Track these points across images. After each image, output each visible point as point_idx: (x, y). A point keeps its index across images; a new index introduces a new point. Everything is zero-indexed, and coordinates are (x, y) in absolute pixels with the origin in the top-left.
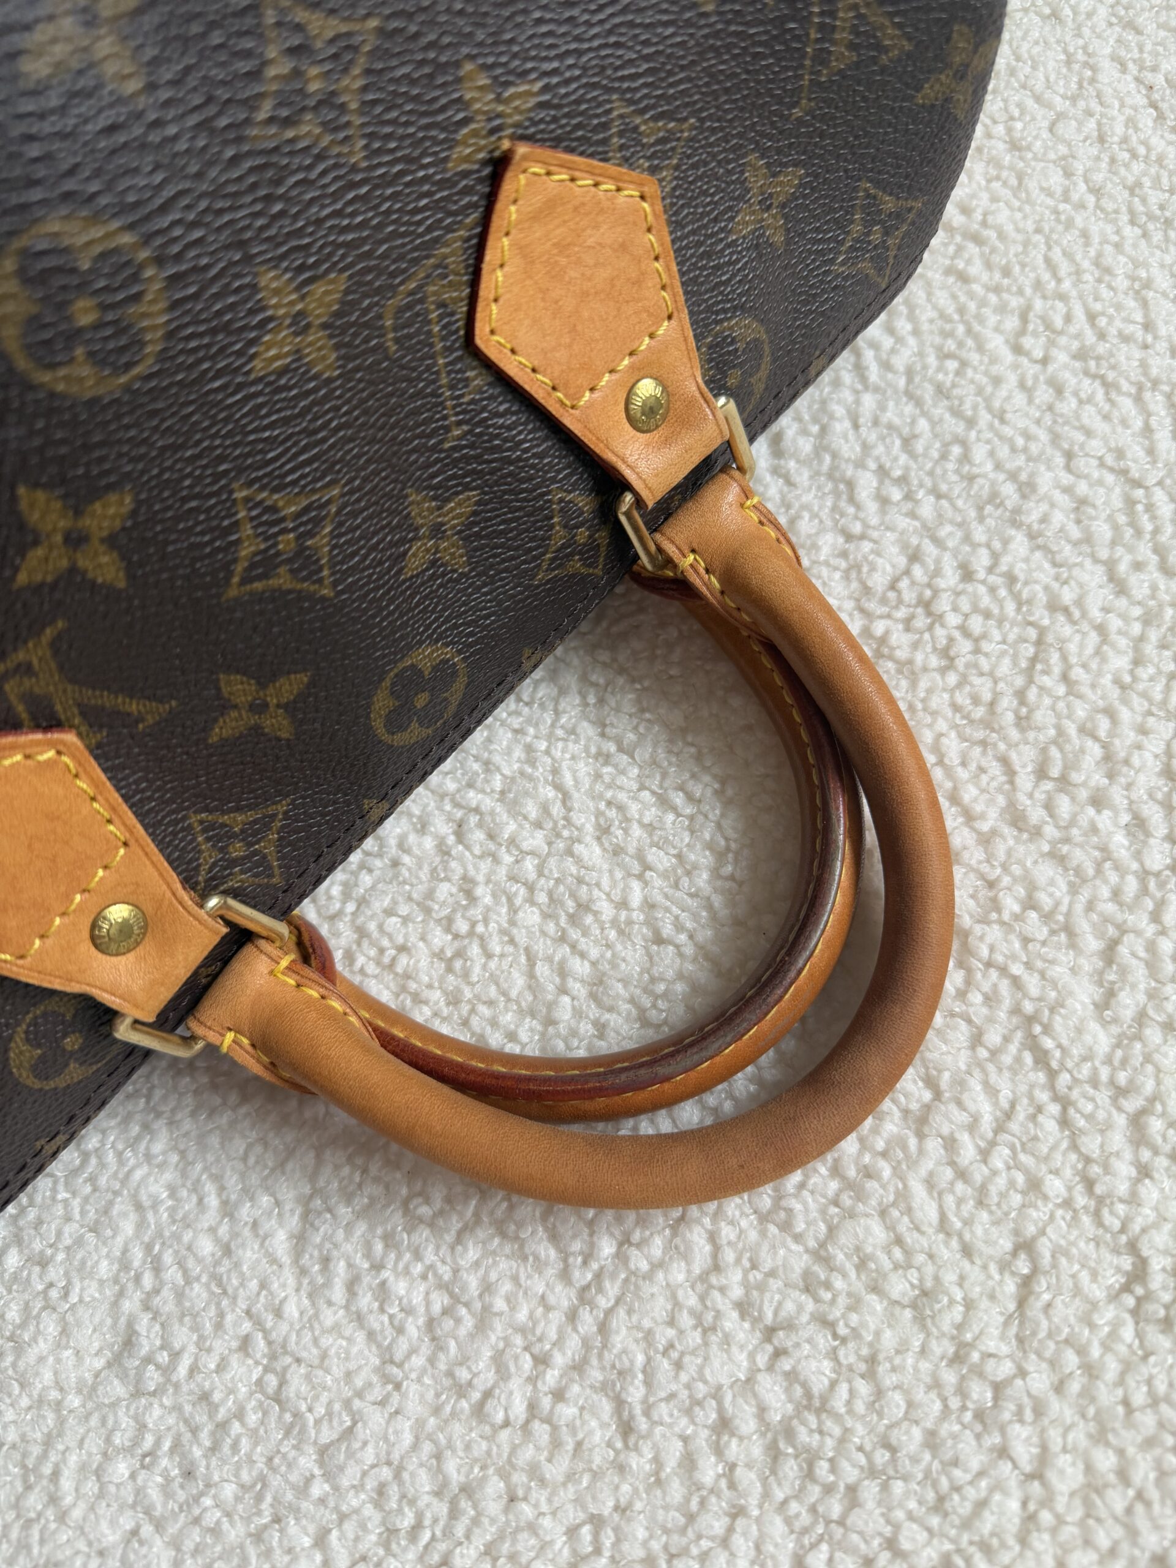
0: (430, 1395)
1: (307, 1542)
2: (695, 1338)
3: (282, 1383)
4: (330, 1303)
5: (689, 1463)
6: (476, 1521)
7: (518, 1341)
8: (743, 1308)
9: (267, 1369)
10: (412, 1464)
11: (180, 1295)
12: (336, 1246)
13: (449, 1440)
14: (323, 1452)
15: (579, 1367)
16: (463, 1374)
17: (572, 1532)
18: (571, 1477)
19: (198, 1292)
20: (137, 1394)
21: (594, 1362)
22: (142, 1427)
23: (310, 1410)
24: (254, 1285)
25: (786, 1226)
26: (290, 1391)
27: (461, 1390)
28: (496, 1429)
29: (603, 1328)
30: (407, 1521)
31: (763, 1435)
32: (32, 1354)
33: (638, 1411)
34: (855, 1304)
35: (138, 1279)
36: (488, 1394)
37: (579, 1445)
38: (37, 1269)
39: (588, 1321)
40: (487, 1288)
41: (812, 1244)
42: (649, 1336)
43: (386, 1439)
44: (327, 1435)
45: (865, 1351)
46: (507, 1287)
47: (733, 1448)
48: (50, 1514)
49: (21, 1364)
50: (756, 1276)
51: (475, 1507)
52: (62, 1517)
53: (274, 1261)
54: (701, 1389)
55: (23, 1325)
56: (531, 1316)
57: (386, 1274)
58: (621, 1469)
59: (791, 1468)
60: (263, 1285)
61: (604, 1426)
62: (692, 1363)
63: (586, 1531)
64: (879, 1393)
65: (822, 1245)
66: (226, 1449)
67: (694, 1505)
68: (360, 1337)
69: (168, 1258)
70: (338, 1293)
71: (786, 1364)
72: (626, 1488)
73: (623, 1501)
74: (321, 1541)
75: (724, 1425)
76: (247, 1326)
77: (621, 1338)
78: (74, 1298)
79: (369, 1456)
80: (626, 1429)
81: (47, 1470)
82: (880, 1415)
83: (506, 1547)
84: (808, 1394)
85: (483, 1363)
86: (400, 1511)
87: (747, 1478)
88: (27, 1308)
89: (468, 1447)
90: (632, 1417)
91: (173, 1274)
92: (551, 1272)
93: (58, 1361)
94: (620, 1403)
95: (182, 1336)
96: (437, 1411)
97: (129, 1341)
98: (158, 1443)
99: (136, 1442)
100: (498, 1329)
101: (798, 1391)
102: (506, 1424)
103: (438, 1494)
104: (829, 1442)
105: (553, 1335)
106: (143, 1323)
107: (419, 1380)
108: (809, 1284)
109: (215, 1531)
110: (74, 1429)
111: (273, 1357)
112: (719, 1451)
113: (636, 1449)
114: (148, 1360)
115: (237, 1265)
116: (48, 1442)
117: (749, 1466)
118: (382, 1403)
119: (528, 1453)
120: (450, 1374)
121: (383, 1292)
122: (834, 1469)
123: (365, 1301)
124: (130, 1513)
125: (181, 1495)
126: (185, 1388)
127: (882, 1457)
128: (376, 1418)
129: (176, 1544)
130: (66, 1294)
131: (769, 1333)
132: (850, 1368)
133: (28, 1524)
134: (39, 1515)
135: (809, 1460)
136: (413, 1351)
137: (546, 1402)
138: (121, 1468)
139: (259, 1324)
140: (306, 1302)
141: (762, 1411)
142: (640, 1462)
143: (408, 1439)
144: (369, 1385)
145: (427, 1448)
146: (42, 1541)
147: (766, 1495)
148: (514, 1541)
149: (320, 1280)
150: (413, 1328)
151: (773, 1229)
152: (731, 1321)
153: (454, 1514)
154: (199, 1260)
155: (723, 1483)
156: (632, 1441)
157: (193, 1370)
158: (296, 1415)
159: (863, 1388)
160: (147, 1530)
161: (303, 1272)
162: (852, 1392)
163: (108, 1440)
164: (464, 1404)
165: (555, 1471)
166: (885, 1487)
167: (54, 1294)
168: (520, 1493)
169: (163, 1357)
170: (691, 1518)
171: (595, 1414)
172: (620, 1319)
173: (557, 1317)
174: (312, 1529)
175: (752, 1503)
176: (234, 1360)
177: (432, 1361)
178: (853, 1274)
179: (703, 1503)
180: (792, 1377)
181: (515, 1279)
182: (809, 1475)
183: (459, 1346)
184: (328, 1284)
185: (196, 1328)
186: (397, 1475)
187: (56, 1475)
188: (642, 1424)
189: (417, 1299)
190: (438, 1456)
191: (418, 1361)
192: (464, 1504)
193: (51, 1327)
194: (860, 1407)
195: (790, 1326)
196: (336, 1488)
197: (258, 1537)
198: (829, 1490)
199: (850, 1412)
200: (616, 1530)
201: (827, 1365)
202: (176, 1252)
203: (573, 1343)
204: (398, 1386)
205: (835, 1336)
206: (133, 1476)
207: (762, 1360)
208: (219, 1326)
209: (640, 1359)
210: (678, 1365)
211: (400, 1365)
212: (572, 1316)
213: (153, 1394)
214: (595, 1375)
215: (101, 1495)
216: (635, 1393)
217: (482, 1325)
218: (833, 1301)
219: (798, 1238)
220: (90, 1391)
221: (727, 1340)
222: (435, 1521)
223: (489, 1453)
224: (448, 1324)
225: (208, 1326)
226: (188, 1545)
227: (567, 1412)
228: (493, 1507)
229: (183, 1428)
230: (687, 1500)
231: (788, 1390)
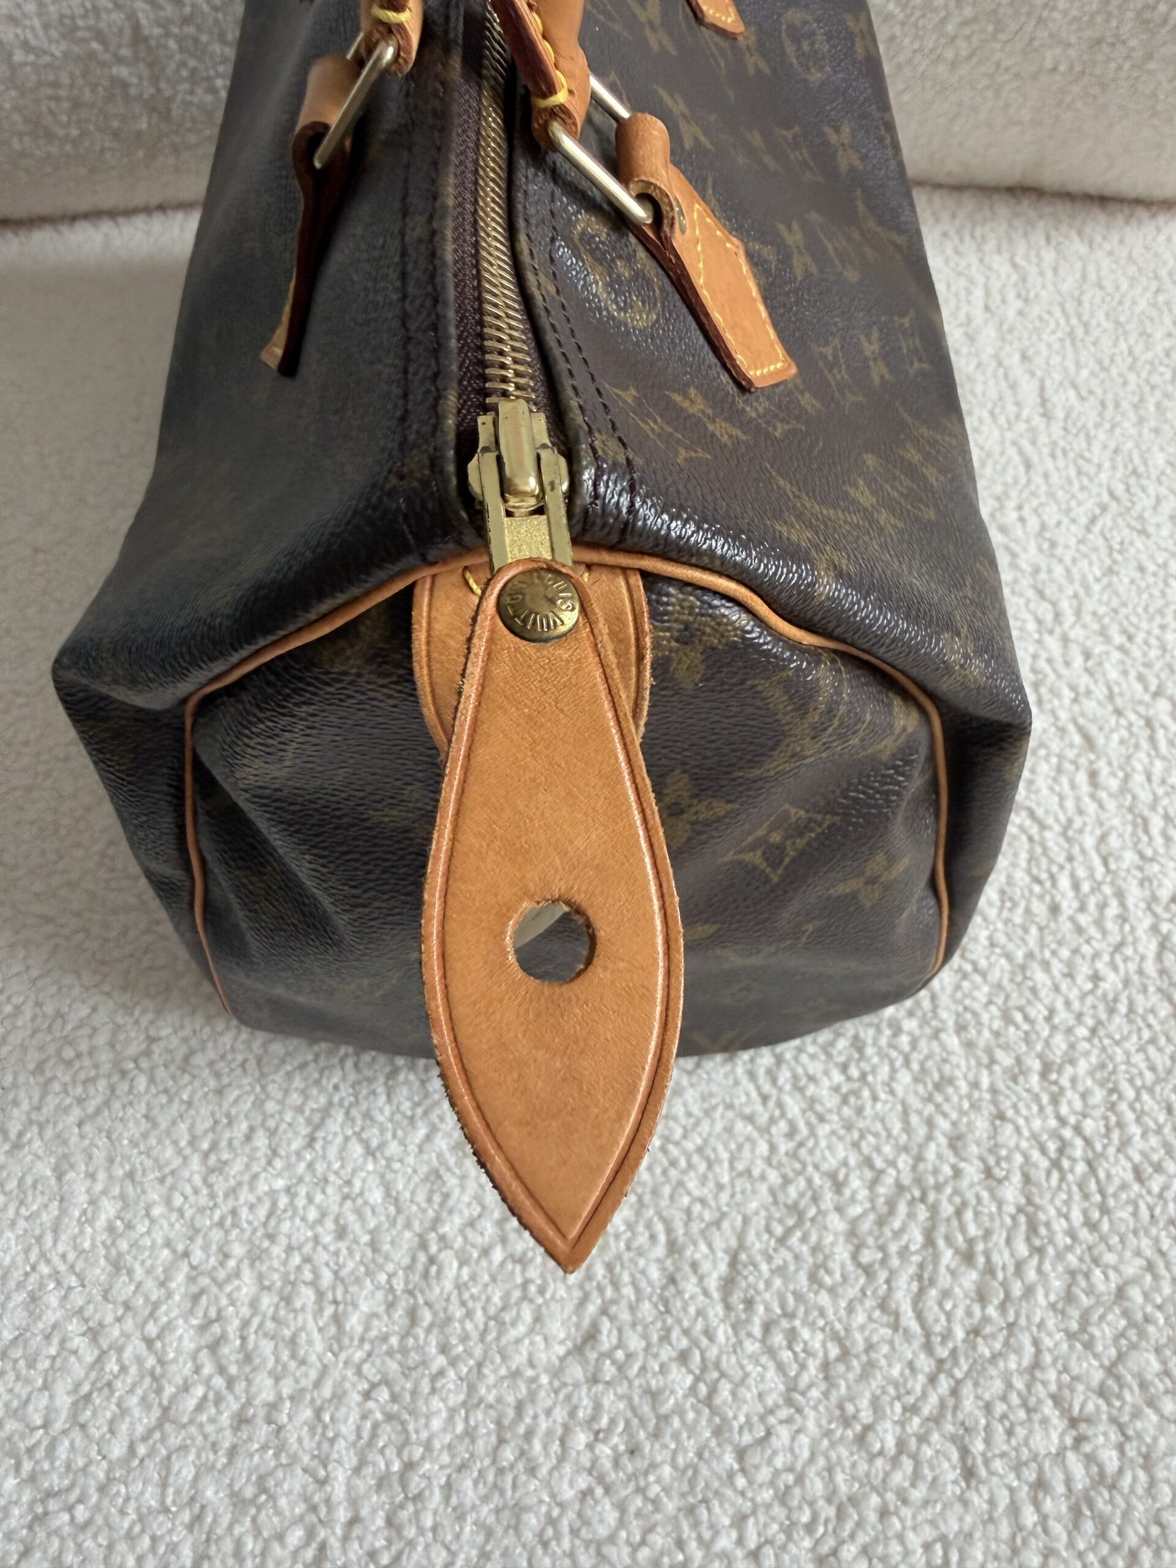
0: (824, 1422)
1: (726, 1521)
2: (1022, 1414)
3: (713, 1391)
4: (749, 1335)
5: (1014, 1510)
6: (859, 1524)
7: (891, 1391)
8: (1056, 1399)
9: (697, 1379)
10: (811, 1472)
11: (633, 1309)
12: (758, 1292)
13: (839, 1458)
14: (741, 1454)
15: (936, 1420)
16: (850, 1409)
17: (927, 1547)
18: (926, 1503)
19: (646, 1309)
20: (594, 1380)
21: (949, 1416)
22: (598, 1407)
23: (735, 1417)
24: (692, 1310)
25: (1089, 1346)
26: (717, 1401)
27: (846, 1421)
28: (872, 1458)
29: (955, 1392)
30: (805, 1518)
31: (1068, 1498)
32: (513, 1334)
33: (979, 1460)
34: (1136, 1414)
35: (600, 1289)
36: (868, 1428)
37: (935, 1480)
38: (518, 1268)
39: (944, 1384)
40: (870, 1347)
41: (1107, 1363)
42: (988, 1408)
43: (792, 1450)
44: (747, 1439)
45: (1144, 1449)
46: (885, 1349)
47: (1048, 1505)
48: (521, 1466)
49: (504, 1341)
50: (1066, 1378)
51: (859, 1514)
52: (532, 1471)
53: (706, 1293)
54: (1025, 1454)
55: (504, 1309)
56: (902, 1374)
57: (797, 1323)
58: (965, 1503)
59: (1089, 1526)
60: (700, 1313)
61: (954, 1468)
62: (1021, 1432)
63: (938, 1549)
64: (1152, 1483)
65: (1114, 1364)
66: (667, 1438)
67: (1019, 1541)
68: (771, 1365)
69: (626, 1278)
70: (757, 1331)
71: (1087, 1448)
72: (969, 1519)
73: (966, 1528)
74: (739, 1521)
75: (1041, 1485)
76: (685, 1343)
77: (968, 1403)
78: (548, 1295)
79: (779, 1462)
80: (969, 1474)
81: (521, 1429)
82: (1154, 1499)
83: (880, 1549)
84: (1102, 1474)
85: (864, 1403)
86: (800, 1508)
87: (1057, 1528)
88: (507, 1296)
89: (854, 1465)
90: (974, 1465)
91: (628, 1291)
92: (917, 1344)
93: (532, 1343)
94: (965, 1452)
95: (635, 1343)
96: (828, 1433)
97: (591, 1336)
98: (613, 1422)
99: (594, 1418)
100: (876, 1381)
101: (1095, 1469)
102: (881, 1453)
103: (829, 1501)
104: (1118, 1513)
105: (918, 1389)
106: (606, 1325)
107: (815, 1408)
108: (1102, 1392)
109: (656, 1502)
110: (545, 1399)
111: (704, 1369)
112: (1037, 1504)
113: (977, 1490)
114: (609, 1355)
115: (679, 1293)
116: (519, 1408)
117: (1058, 1519)
118: (788, 1421)
119: (897, 1478)
120: (841, 1407)
121: (792, 1336)
122: (1121, 1533)
123: (778, 1339)
124: (585, 1475)
125: (630, 1468)
126: (637, 1383)
127: (1155, 1531)
128: (784, 1434)
129: (621, 1508)
130: (542, 1291)
131: (1073, 1422)
132: (1132, 1461)
133: (501, 1471)
134: (512, 1466)
135: (1102, 1524)
136: (810, 1386)
137: (913, 1443)
138: (581, 1439)
139: (695, 1343)
140: (730, 1331)
141: (1068, 1481)
142: (978, 1502)
143: (806, 1454)
144: (777, 1406)
145: (821, 1462)
146: (515, 1486)
147: (1071, 1545)
148: (886, 1545)
149: (743, 1317)
150: (813, 1365)
151: (1079, 1346)
152: (1048, 1408)
153: (841, 1515)
154: (650, 1283)
155: (1039, 1529)
156: (973, 1484)
157: (643, 1369)
158: (724, 1419)
159: (1142, 1475)
160: (599, 1491)
161: (728, 1307)
162: (1135, 1478)
163: (572, 1414)
164: (850, 1433)
165: (917, 1494)
166: (1157, 1553)
167: (533, 1289)
168: (892, 1508)
169: (620, 1355)
170: (1015, 1551)
171: (949, 1460)
172: (967, 1390)
173: (921, 1378)
174: (731, 1511)
175: (1061, 1547)
176: (674, 1368)
177: (826, 1395)
178: (1136, 1389)
179: (1025, 1542)
180: (1090, 1459)
181: (891, 1343)
182: (1102, 1535)
183: (849, 1387)
184: (748, 1321)
185: (645, 1336)
186: (800, 1479)
187: (529, 1435)
188: (983, 1472)
189: (816, 1345)
190: (830, 1470)
191: (815, 1393)
192: (852, 1511)
193: (527, 1314)
194: (1140, 1491)
195: (1088, 1420)
196: (750, 1483)
197: (691, 1510)
198: (1115, 1548)
199: (1132, 1490)
200: (961, 1551)
201: (1114, 1454)
202: (632, 1275)
203: (933, 1400)
204: (799, 1411)
205: (1124, 1434)
206: (590, 1447)
207: (1069, 1441)
208: (665, 1338)
209: (983, 1422)
210: (1010, 1433)
211: (803, 1394)
212: (932, 1380)
213: (607, 1383)
214: (949, 1428)
215: (561, 1459)
216: (978, 1446)
217: (865, 1375)
218: (1120, 1409)
219: (1096, 1356)
220: (556, 1373)
221: (1045, 1422)
222: (827, 1521)
223: (868, 1475)
224: (841, 1368)
225: (655, 1338)
226: (632, 1509)
227: (928, 1452)
228: (872, 1517)
229: (629, 1414)
230: (1013, 1537)
231: (1087, 1468)
